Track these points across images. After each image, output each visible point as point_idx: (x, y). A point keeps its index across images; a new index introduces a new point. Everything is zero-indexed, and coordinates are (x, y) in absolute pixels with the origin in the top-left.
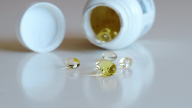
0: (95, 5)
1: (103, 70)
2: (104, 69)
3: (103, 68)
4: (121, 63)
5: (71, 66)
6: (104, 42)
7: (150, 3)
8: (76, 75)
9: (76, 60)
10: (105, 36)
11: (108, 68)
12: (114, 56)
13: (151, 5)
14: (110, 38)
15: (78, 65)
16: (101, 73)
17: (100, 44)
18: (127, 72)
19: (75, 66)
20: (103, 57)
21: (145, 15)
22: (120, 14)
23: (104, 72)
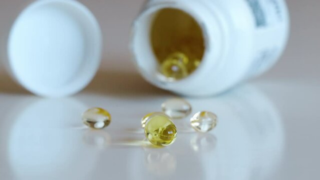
0: (155, 5)
1: (148, 134)
2: (150, 132)
3: (150, 129)
4: (193, 122)
5: (92, 123)
6: (171, 80)
7: (277, 7)
8: (101, 141)
9: (102, 111)
10: (175, 69)
11: (157, 131)
12: (185, 107)
13: (278, 12)
14: (185, 73)
15: (107, 123)
16: (146, 140)
17: (163, 83)
18: (204, 141)
19: (100, 124)
20: (164, 110)
21: (261, 31)
22: (203, 24)
23: (150, 136)
